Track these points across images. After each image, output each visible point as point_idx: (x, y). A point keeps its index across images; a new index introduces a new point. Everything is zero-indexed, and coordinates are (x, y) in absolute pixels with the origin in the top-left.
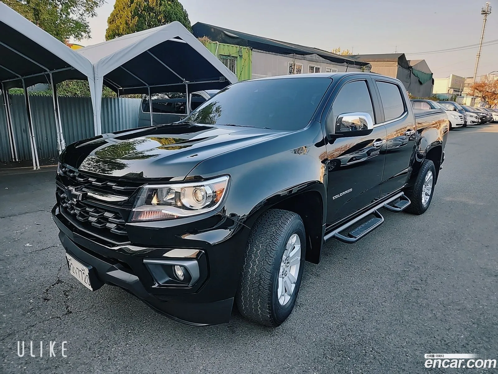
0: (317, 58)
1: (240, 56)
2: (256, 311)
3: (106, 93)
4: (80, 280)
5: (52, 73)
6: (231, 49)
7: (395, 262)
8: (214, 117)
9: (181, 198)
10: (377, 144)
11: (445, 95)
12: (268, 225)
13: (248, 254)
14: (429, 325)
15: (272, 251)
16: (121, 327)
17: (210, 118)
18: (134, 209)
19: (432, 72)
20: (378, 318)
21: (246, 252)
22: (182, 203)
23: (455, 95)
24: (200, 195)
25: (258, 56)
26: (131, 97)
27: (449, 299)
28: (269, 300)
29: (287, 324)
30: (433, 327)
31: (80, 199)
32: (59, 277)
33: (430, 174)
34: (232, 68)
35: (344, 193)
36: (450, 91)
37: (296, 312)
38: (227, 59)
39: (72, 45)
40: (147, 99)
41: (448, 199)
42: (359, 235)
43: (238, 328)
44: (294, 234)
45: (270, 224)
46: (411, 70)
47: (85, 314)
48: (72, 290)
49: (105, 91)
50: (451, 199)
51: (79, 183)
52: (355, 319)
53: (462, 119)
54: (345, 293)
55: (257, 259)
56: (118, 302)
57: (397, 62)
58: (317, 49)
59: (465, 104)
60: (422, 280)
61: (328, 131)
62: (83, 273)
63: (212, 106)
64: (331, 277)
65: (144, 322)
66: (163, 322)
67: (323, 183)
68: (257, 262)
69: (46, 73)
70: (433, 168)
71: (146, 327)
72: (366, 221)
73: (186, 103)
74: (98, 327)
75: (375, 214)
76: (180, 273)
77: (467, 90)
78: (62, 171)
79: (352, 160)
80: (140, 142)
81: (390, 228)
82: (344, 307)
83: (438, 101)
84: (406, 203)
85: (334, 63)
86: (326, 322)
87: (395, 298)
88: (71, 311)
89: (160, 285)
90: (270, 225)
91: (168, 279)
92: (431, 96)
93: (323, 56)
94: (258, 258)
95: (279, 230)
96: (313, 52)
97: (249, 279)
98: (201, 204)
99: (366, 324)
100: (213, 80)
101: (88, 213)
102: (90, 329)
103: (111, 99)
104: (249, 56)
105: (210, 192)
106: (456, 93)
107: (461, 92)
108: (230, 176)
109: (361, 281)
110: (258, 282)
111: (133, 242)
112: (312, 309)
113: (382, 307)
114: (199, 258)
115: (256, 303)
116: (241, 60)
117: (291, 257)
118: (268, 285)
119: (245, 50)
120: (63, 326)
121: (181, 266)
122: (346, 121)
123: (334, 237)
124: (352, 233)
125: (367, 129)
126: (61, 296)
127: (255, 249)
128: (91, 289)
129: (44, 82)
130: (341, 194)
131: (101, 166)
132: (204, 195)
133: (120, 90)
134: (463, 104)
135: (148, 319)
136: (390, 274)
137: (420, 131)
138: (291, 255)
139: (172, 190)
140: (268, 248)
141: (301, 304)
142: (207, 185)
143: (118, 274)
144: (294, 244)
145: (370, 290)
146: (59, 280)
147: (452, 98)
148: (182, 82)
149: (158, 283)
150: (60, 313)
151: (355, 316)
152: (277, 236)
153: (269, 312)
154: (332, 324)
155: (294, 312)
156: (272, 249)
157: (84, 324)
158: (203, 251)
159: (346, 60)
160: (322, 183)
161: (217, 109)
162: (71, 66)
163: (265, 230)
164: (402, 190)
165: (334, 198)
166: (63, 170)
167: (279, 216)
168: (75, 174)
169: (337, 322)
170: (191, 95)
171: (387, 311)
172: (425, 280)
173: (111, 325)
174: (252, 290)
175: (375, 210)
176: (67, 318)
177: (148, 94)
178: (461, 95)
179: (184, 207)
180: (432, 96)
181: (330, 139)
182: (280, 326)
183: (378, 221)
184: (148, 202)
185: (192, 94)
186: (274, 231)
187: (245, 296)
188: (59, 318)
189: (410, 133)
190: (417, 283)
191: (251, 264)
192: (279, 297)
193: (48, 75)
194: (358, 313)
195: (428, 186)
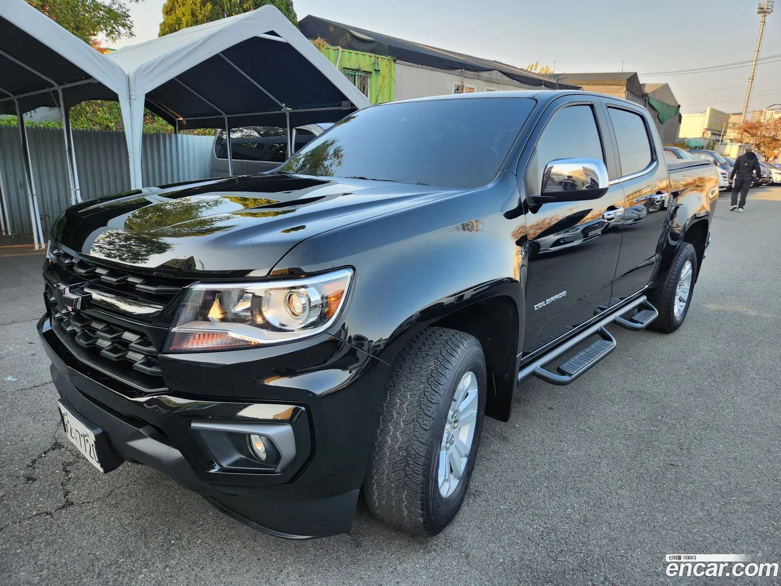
0: (498, 77)
1: (376, 70)
2: (400, 510)
3: (157, 126)
4: (82, 450)
5: (63, 90)
6: (362, 60)
7: (634, 416)
8: (331, 165)
9: (263, 309)
10: (609, 215)
11: (699, 140)
12: (422, 357)
13: (385, 409)
14: (700, 532)
15: (429, 404)
16: (158, 534)
17: (325, 168)
18: (174, 328)
19: (679, 104)
20: (612, 518)
21: (382, 406)
22: (264, 318)
23: (713, 140)
24: (298, 303)
25: (404, 71)
26: (198, 134)
27: (730, 483)
28: (422, 493)
29: (453, 530)
30: (708, 535)
31: (79, 307)
32: (57, 437)
33: (688, 266)
34: (363, 89)
35: (553, 298)
36: (705, 135)
37: (468, 506)
38: (355, 75)
39: (105, 50)
40: (225, 137)
41: (713, 307)
42: (576, 371)
43: (366, 536)
44: (468, 371)
45: (425, 355)
46: (646, 100)
47: (95, 508)
48: (77, 462)
49: (156, 123)
50: (719, 307)
51: (78, 278)
52: (571, 521)
53: (726, 179)
54: (552, 471)
55: (401, 419)
56: (155, 486)
57: (625, 87)
58: (499, 63)
59: (729, 155)
60: (683, 448)
61: (528, 190)
62: (87, 440)
63: (328, 146)
64: (528, 442)
65: (201, 523)
66: (233, 524)
67: (520, 282)
68: (402, 424)
69: (52, 89)
70: (693, 257)
71: (204, 533)
72: (587, 347)
73: (286, 144)
74: (116, 532)
75: (601, 334)
76: (259, 447)
77: (731, 134)
78: (54, 254)
79: (557, 243)
80: (209, 205)
81: (623, 356)
82: (552, 498)
83: (689, 149)
84: (650, 315)
85: (526, 85)
86: (521, 526)
87: (637, 480)
88: (72, 501)
89: (222, 469)
90: (426, 357)
91: (237, 456)
92: (677, 142)
93: (507, 73)
94: (404, 417)
95: (442, 367)
96: (490, 66)
97: (388, 454)
98: (300, 321)
99: (592, 530)
100: (331, 106)
101: (94, 331)
102: (102, 536)
103: (164, 136)
104: (390, 71)
105: (316, 298)
106: (715, 138)
107: (723, 136)
108: (354, 269)
109: (579, 449)
110: (403, 461)
111: (173, 390)
112: (497, 500)
113: (616, 497)
114: (294, 420)
115: (399, 497)
116: (377, 77)
117: (461, 411)
118: (421, 467)
119: (384, 62)
120: (55, 530)
121: (260, 435)
122: (558, 173)
123: (534, 374)
124: (565, 367)
125: (598, 187)
126: (57, 473)
127: (398, 401)
128: (102, 470)
129: (51, 104)
130: (548, 301)
131: (134, 247)
132: (305, 304)
133: (179, 121)
134: (725, 156)
135: (208, 518)
136: (627, 436)
137: (675, 195)
138: (461, 409)
139: (247, 293)
140: (423, 399)
141: (476, 491)
142: (312, 285)
143: (148, 445)
144: (468, 389)
145: (594, 466)
146: (56, 442)
147: (708, 145)
148: (281, 110)
149: (220, 465)
150: (52, 506)
151: (571, 515)
152: (438, 378)
153: (423, 514)
154: (532, 530)
155: (464, 508)
156: (429, 401)
157: (93, 527)
158: (303, 408)
159: (545, 81)
160: (517, 281)
161: (336, 153)
162: (91, 77)
163: (417, 366)
164: (643, 293)
165: (537, 307)
166: (54, 252)
167: (442, 341)
168: (73, 261)
169: (540, 525)
170: (294, 131)
171: (625, 506)
172: (687, 449)
173: (140, 529)
174: (393, 474)
175: (601, 327)
176: (63, 514)
177: (224, 129)
178: (722, 141)
179: (267, 326)
180: (679, 142)
181: (532, 205)
182: (441, 534)
183: (607, 345)
184: (202, 314)
185: (296, 129)
186: (434, 368)
187: (379, 484)
188: (50, 514)
189: (662, 197)
190: (674, 454)
191: (392, 428)
192: (440, 484)
193: (56, 93)
194: (576, 509)
195: (683, 287)
